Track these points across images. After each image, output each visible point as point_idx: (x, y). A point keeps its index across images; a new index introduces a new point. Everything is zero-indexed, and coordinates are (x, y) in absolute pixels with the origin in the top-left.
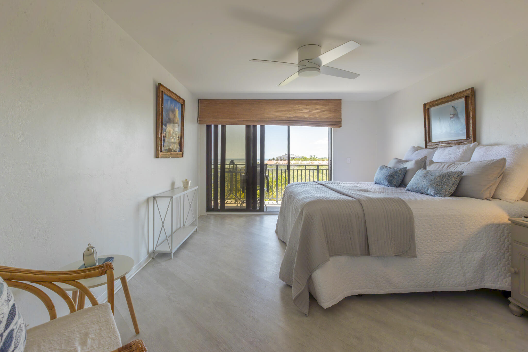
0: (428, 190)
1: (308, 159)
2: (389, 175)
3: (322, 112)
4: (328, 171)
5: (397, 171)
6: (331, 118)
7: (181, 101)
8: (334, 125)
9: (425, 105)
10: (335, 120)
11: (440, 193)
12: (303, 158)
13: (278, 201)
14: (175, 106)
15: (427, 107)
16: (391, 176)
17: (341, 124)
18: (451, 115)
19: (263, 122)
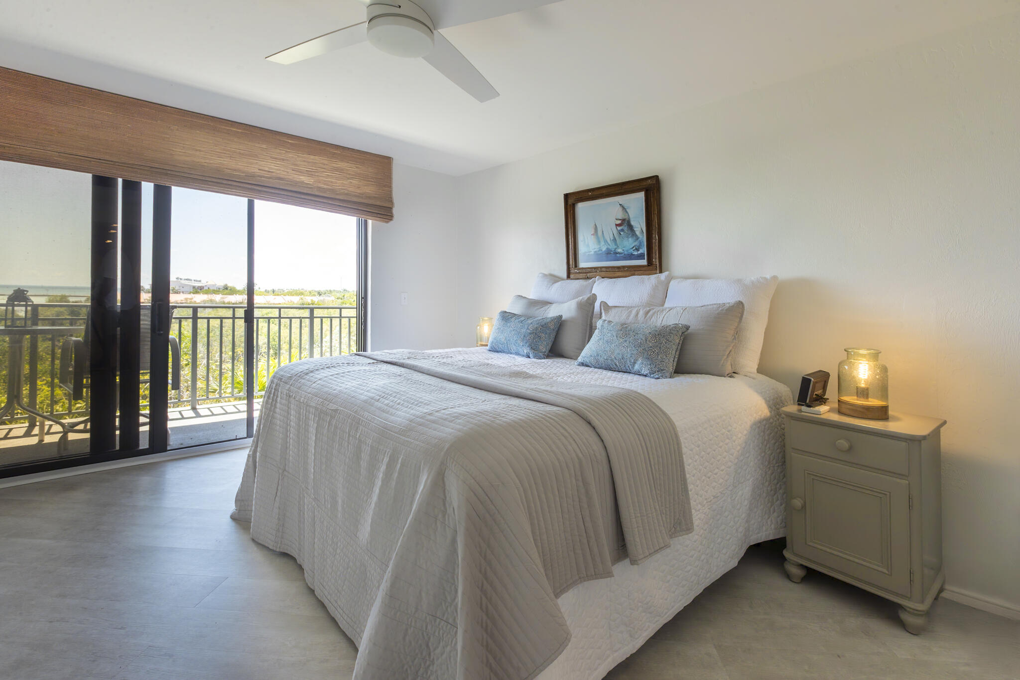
0: (635, 363)
1: (239, 291)
2: (530, 334)
3: (348, 179)
4: (354, 321)
5: (545, 324)
6: (369, 198)
8: (376, 215)
9: (567, 196)
10: (378, 203)
11: (662, 370)
12: (226, 288)
13: (198, 407)
15: (570, 202)
16: (536, 334)
17: (392, 213)
18: (617, 219)
19: (167, 174)
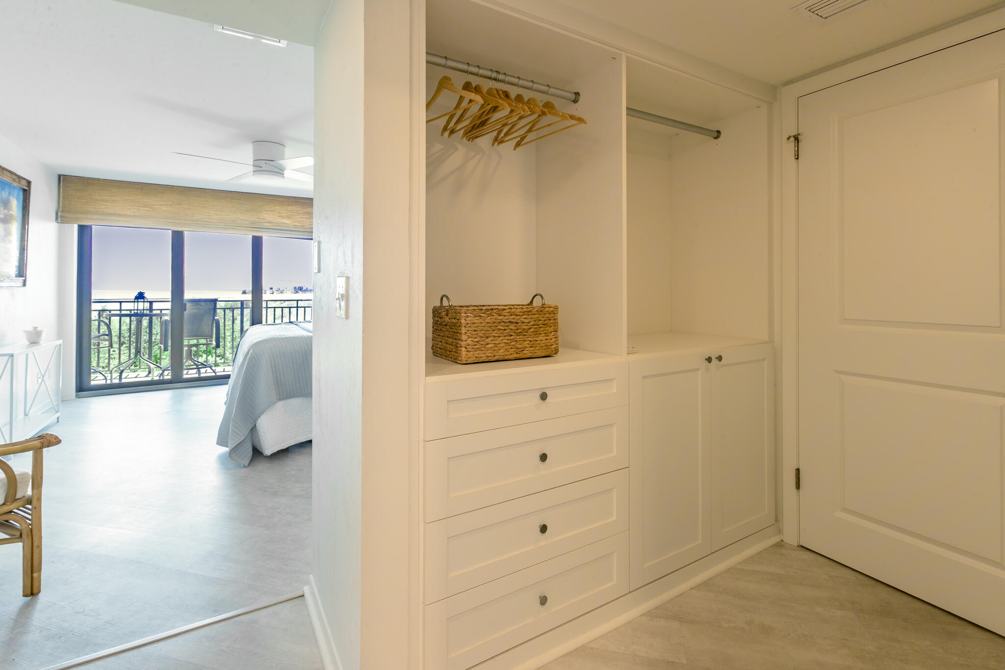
7: (24, 183)
14: (10, 194)
